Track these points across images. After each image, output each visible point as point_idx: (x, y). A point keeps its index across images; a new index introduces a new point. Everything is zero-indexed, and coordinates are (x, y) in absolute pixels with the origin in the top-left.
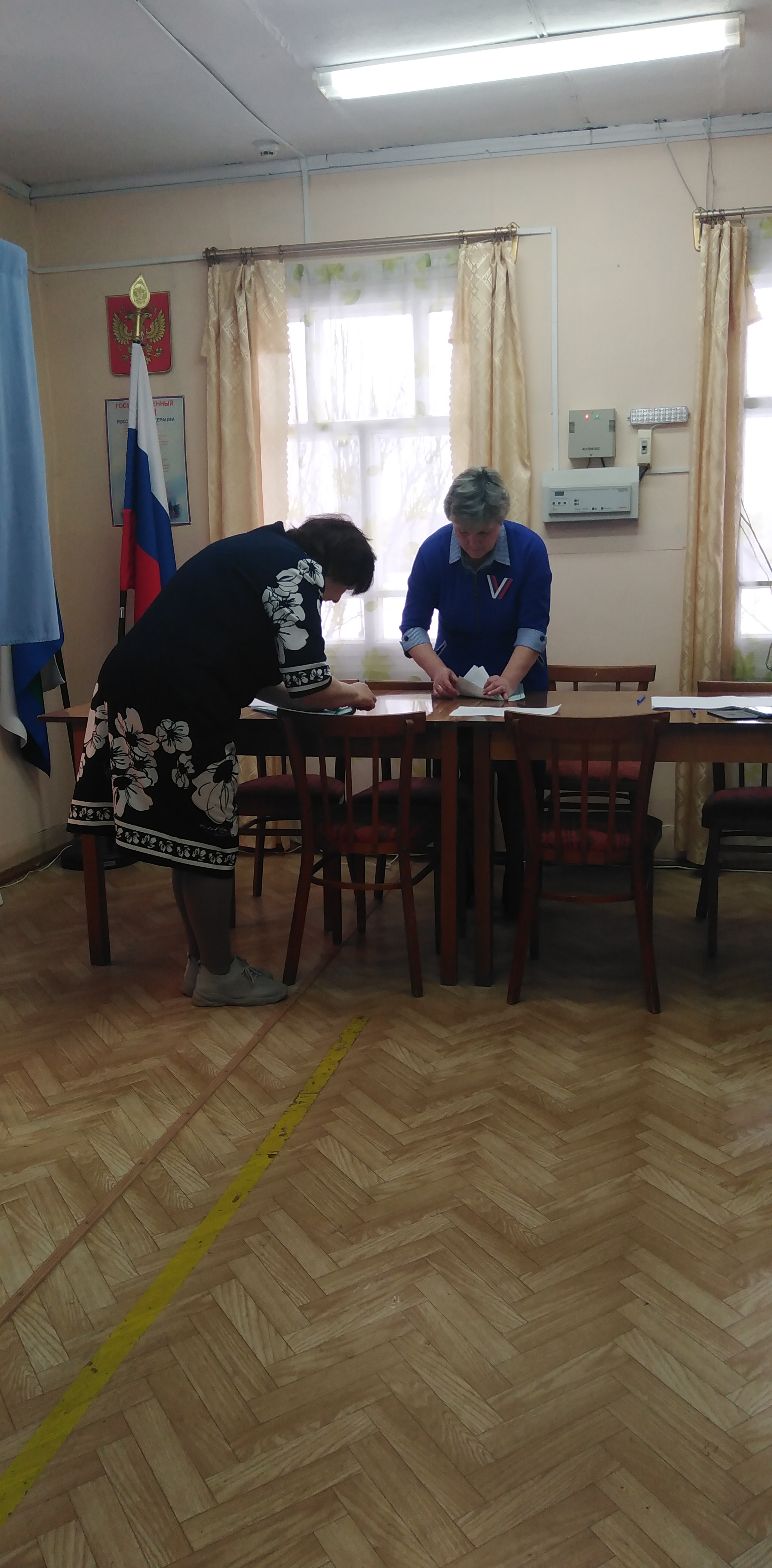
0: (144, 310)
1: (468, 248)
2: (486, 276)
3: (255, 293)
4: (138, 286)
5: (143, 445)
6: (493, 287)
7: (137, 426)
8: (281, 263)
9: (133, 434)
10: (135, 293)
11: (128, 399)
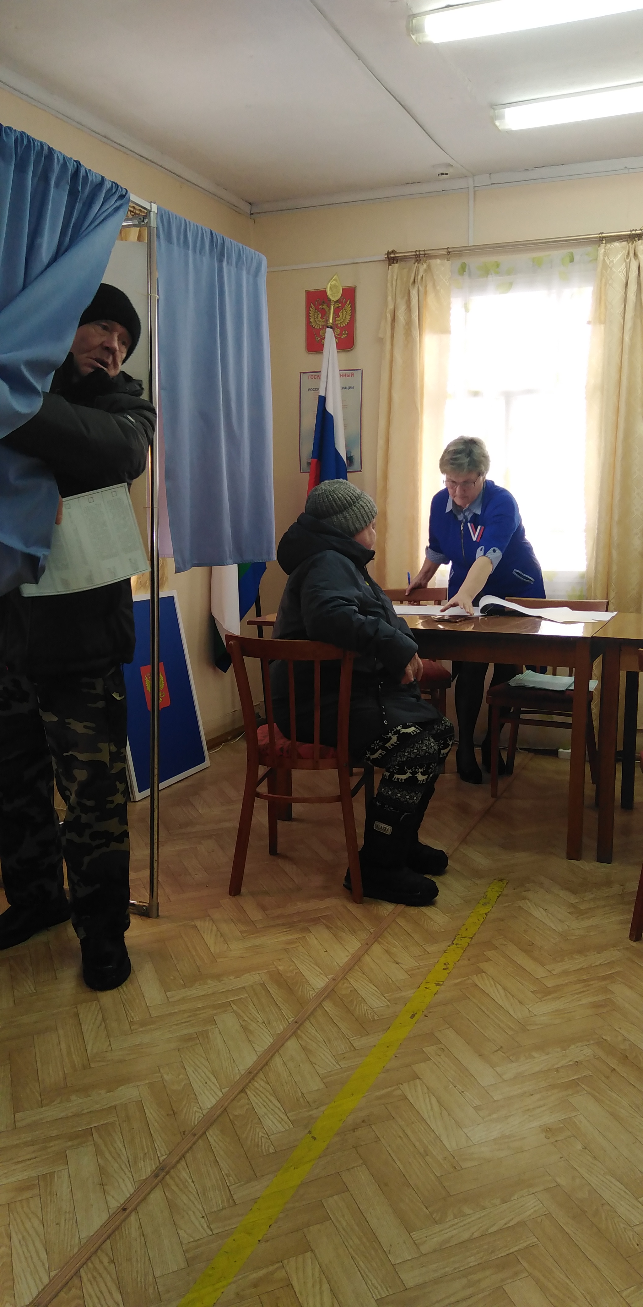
0: (336, 302)
1: (607, 247)
2: (621, 269)
3: (426, 287)
4: (333, 283)
5: (330, 408)
6: (627, 279)
7: (326, 394)
8: (448, 262)
9: (322, 401)
10: (331, 288)
11: (320, 372)
